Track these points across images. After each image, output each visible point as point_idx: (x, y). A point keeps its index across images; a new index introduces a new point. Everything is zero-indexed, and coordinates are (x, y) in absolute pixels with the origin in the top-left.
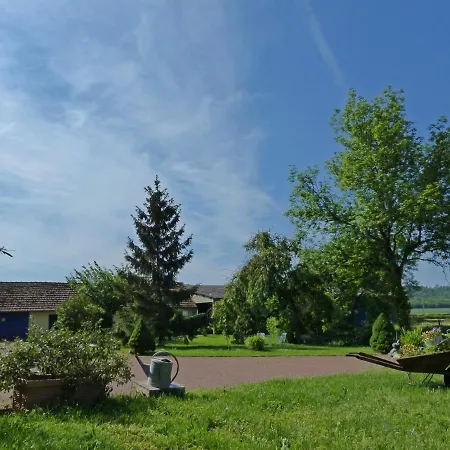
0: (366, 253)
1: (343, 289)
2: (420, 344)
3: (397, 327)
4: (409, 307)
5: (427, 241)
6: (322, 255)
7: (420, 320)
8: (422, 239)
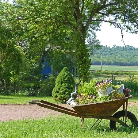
0: (57, 11)
1: (32, 43)
2: (94, 94)
3: (77, 81)
4: (89, 63)
5: (110, 4)
6: (16, 9)
7: (98, 75)
8: (107, 3)
